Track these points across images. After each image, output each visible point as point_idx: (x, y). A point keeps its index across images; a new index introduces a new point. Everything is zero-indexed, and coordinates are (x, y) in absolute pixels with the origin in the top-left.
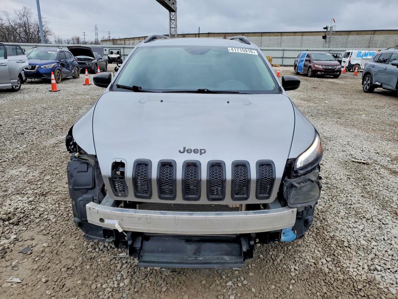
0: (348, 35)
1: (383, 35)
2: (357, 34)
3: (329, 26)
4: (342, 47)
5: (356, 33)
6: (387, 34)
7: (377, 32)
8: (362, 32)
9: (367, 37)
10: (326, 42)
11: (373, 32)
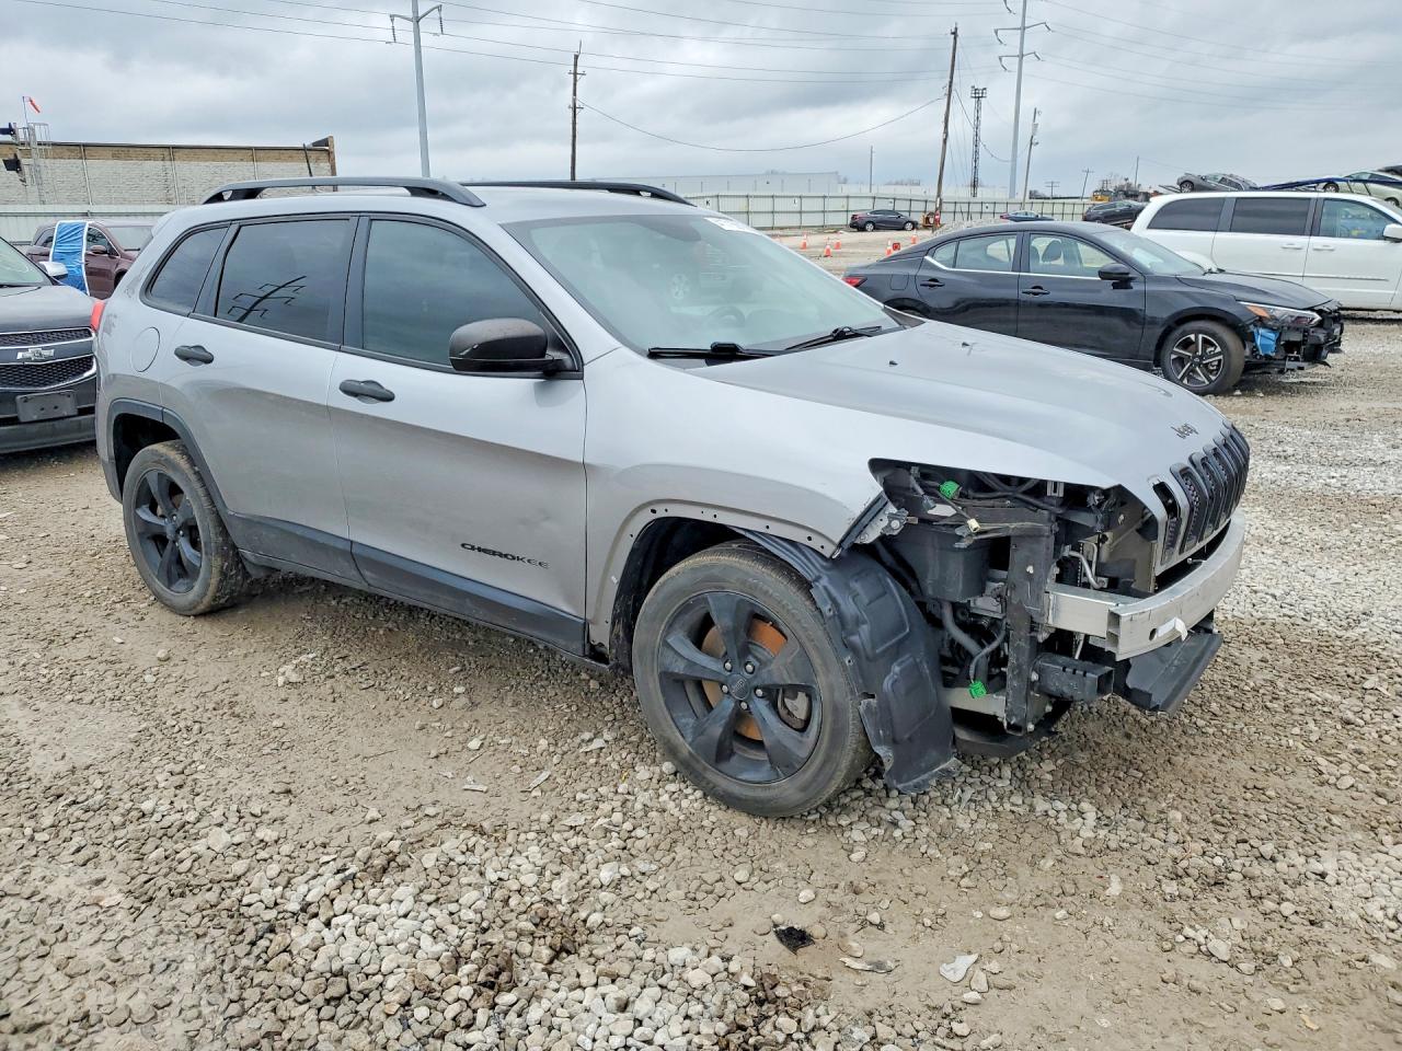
0: (81, 158)
1: (202, 164)
2: (116, 157)
3: (19, 125)
4: (74, 201)
5: (109, 152)
6: (214, 160)
7: (178, 154)
8: (131, 149)
9: (153, 167)
10: (24, 181)
11: (166, 152)
